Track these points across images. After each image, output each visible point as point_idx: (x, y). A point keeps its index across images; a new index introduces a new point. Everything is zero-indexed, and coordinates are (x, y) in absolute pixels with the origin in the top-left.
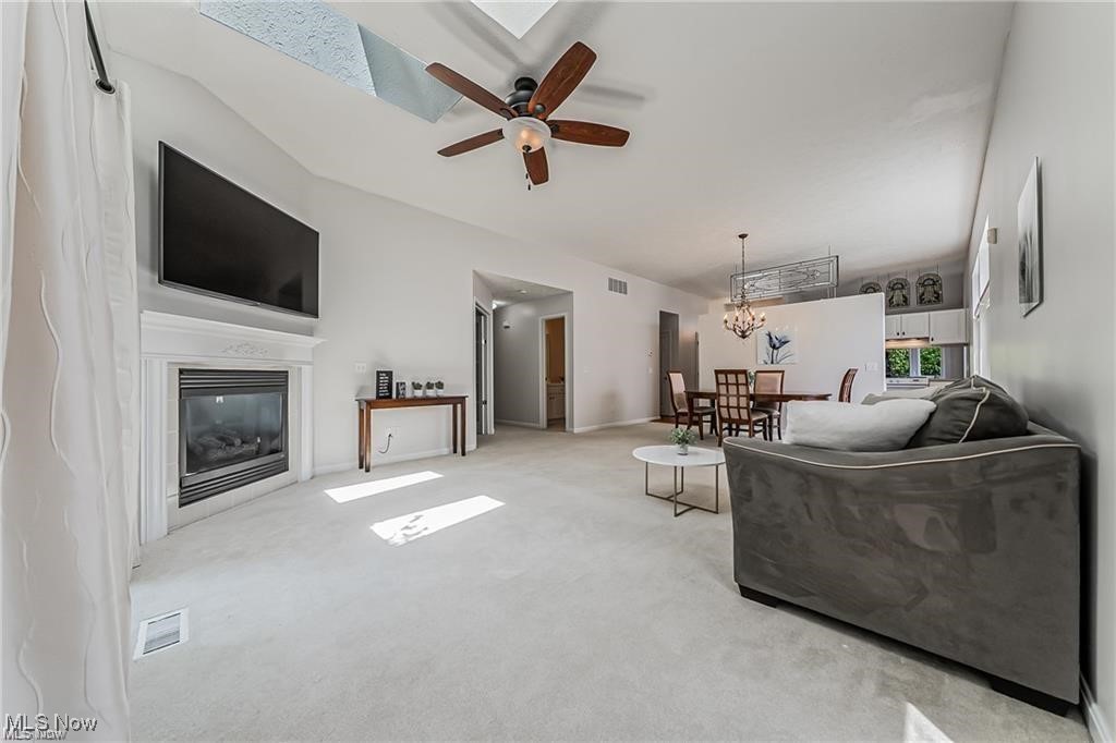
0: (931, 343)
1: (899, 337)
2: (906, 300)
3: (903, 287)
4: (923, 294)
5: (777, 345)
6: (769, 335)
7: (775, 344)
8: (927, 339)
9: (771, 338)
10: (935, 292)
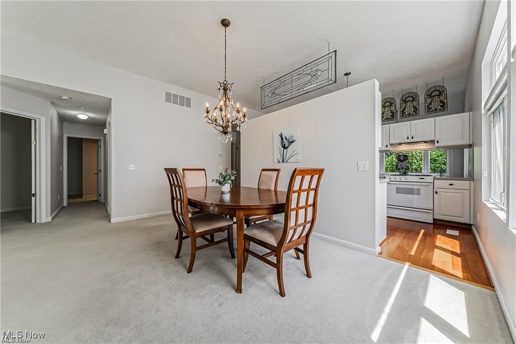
0: (437, 145)
1: (409, 141)
2: (416, 109)
3: (414, 99)
4: (430, 104)
5: (286, 146)
6: (281, 136)
7: (286, 143)
8: (432, 142)
9: (282, 139)
10: (441, 102)
